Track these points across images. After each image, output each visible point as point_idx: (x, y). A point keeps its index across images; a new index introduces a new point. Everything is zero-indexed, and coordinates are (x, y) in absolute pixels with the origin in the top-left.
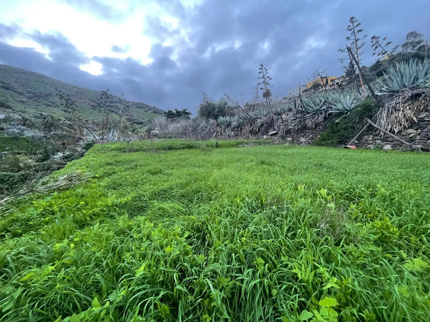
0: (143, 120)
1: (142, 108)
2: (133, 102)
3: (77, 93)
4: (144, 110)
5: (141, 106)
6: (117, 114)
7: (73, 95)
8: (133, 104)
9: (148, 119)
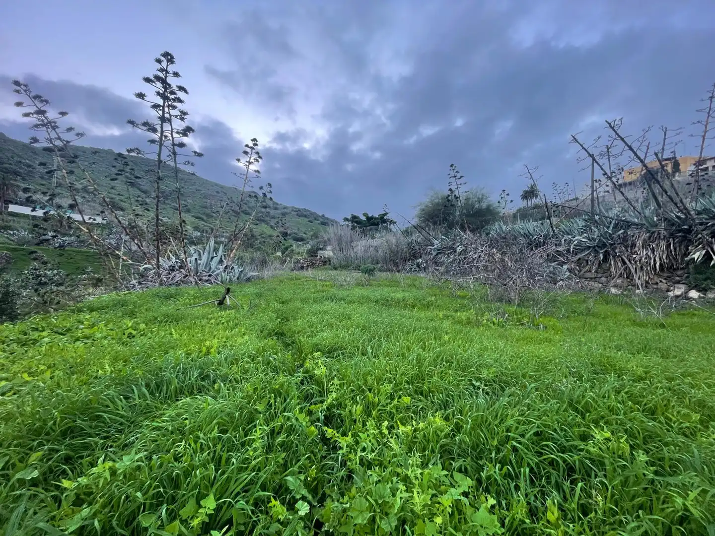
0: (304, 235)
1: (305, 216)
2: (293, 207)
3: (218, 192)
4: (307, 220)
5: (305, 213)
6: (268, 224)
7: (211, 195)
8: (293, 210)
9: (312, 233)
